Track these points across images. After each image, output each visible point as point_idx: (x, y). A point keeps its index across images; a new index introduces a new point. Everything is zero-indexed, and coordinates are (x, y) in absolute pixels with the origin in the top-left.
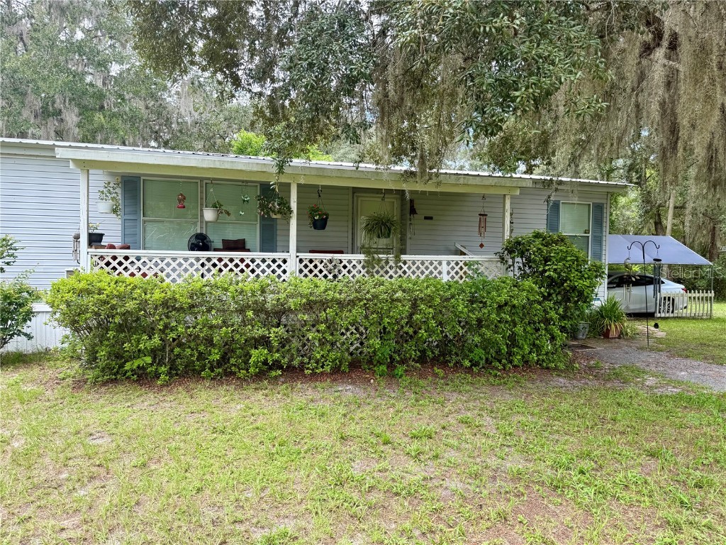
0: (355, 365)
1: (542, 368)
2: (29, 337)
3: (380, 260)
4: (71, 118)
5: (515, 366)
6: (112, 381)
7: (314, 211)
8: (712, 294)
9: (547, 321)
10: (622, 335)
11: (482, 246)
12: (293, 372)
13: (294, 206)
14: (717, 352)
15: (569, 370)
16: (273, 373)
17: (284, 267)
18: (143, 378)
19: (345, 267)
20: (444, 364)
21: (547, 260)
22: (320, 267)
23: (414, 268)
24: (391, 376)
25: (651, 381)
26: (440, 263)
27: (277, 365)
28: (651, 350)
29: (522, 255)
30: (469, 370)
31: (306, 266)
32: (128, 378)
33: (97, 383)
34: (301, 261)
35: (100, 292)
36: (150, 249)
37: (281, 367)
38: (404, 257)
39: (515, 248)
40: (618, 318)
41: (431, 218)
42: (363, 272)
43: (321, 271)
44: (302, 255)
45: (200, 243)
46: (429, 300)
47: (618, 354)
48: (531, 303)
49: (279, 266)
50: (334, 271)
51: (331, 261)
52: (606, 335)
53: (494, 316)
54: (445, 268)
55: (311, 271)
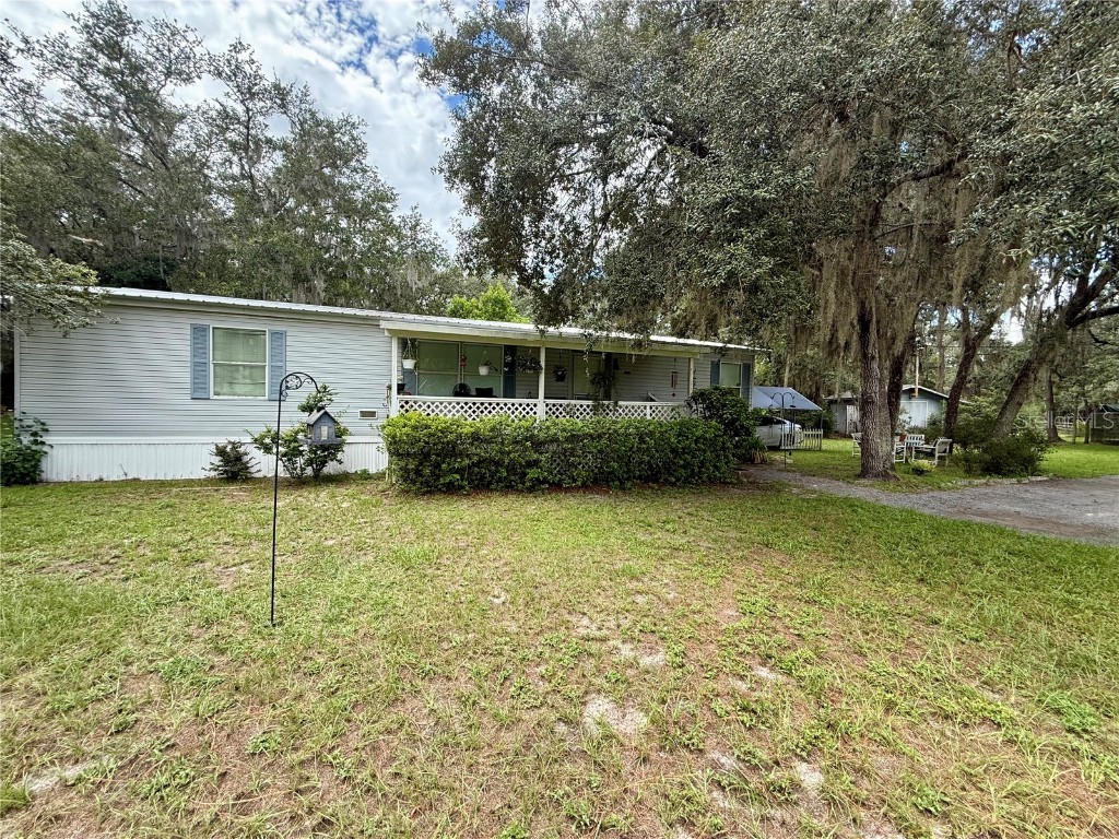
0: (596, 482)
1: (721, 483)
2: (341, 463)
3: (603, 405)
4: (320, 284)
5: (703, 482)
6: (428, 492)
7: (558, 368)
8: (821, 432)
9: (724, 449)
10: (763, 461)
11: (674, 395)
12: (556, 487)
13: (543, 364)
14: (833, 472)
15: (739, 484)
16: (543, 487)
17: (535, 409)
18: (451, 490)
19: (578, 410)
20: (656, 481)
21: (724, 405)
22: (561, 409)
23: (627, 411)
24: (622, 488)
25: (795, 491)
26: (645, 408)
27: (545, 481)
28: (788, 471)
29: (704, 402)
30: (673, 484)
31: (550, 409)
32: (440, 490)
33: (419, 494)
34: (547, 405)
35: (427, 427)
36: (423, 395)
37: (548, 482)
38: (620, 403)
39: (700, 396)
40: (762, 449)
41: (629, 373)
42: (591, 413)
43: (561, 413)
44: (549, 401)
45: (462, 391)
46: (651, 434)
47: (766, 474)
48: (716, 436)
49: (531, 409)
50: (570, 412)
51: (568, 406)
52: (751, 461)
53: (693, 445)
54: (648, 411)
55: (554, 413)
